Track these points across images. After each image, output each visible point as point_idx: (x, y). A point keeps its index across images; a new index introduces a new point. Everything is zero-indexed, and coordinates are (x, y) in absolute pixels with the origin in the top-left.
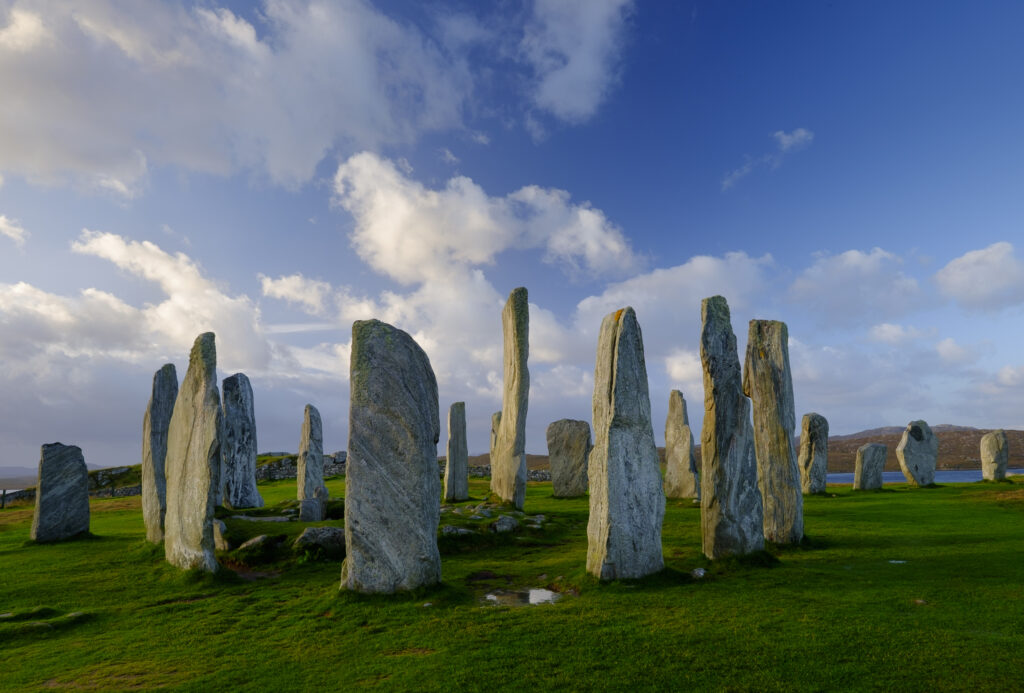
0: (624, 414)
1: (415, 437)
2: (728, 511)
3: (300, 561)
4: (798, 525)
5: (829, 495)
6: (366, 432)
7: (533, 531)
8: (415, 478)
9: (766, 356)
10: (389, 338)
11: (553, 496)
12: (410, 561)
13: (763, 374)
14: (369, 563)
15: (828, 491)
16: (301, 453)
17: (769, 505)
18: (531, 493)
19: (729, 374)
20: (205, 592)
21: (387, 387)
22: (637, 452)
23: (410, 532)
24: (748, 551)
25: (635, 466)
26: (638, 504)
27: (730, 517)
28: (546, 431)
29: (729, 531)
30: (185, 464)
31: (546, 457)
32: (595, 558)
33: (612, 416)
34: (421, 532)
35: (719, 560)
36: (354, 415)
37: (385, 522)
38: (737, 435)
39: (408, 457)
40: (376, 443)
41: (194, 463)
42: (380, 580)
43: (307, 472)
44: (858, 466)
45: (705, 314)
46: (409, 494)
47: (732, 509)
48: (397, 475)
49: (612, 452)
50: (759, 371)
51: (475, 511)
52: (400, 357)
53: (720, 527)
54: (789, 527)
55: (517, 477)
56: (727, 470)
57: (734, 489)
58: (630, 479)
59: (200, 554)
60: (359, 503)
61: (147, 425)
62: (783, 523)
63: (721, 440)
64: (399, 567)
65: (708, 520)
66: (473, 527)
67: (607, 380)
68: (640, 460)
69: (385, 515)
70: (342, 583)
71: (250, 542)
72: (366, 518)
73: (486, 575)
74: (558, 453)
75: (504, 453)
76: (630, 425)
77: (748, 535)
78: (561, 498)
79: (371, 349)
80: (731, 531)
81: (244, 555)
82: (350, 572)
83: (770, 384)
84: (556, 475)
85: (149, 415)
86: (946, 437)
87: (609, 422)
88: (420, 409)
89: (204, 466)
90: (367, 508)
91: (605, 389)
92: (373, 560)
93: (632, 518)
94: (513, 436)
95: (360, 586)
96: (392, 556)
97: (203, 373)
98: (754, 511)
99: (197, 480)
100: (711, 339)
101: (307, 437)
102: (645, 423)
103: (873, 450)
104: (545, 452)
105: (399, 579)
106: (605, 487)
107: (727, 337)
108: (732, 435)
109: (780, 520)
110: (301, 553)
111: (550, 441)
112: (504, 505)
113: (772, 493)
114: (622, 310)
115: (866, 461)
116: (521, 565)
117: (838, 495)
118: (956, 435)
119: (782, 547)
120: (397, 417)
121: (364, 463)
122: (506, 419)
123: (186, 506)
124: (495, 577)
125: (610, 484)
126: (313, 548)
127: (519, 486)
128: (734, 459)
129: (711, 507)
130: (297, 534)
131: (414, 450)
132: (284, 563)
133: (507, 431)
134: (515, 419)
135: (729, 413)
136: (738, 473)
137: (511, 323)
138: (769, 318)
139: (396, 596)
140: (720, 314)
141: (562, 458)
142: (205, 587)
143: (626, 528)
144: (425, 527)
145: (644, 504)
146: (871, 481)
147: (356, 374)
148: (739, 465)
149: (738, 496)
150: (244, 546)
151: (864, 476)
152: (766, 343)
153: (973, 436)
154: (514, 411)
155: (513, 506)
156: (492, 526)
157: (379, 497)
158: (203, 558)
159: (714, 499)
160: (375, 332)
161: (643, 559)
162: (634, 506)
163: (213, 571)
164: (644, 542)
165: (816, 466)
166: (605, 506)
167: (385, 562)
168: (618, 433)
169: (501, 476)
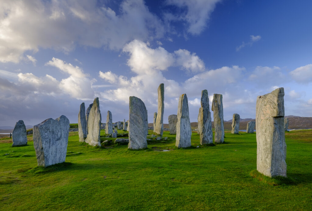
0: (184, 115)
1: (142, 120)
2: (205, 135)
3: (116, 145)
4: (222, 139)
5: (239, 134)
6: (133, 119)
7: (165, 140)
8: (142, 128)
9: (217, 102)
10: (137, 100)
11: (170, 134)
12: (142, 143)
13: (216, 106)
14: (134, 144)
15: (239, 133)
16: (107, 123)
17: (216, 134)
18: (164, 133)
19: (206, 107)
20: (100, 150)
21: (137, 110)
22: (186, 123)
23: (142, 138)
24: (209, 143)
25: (186, 126)
26: (186, 133)
27: (205, 136)
28: (168, 117)
29: (205, 139)
30: (93, 125)
31: (168, 124)
32: (177, 144)
33: (181, 116)
34: (144, 138)
35: (203, 145)
36: (130, 115)
37: (137, 136)
38: (207, 120)
39: (141, 124)
40: (135, 121)
41: (95, 125)
42: (136, 147)
43: (109, 127)
44: (247, 127)
45: (202, 94)
46: (141, 131)
47: (206, 135)
48: (139, 127)
49: (181, 123)
50: (215, 105)
51: (152, 136)
52: (139, 104)
53: (203, 138)
54: (220, 139)
55: (161, 129)
56: (205, 127)
57: (207, 131)
58: (184, 128)
59: (98, 143)
60: (132, 132)
61: (79, 116)
62: (219, 138)
63: (204, 120)
64: (139, 145)
65: (201, 137)
66: (152, 139)
67: (180, 108)
68: (187, 125)
69: (137, 135)
70: (128, 147)
71: (105, 141)
72: (133, 135)
73: (156, 147)
74: (171, 123)
75: (158, 123)
76: (185, 118)
77: (209, 140)
78: (172, 134)
79: (133, 102)
80: (206, 139)
81: (104, 144)
82: (130, 145)
83: (217, 108)
84: (171, 129)
85: (80, 114)
86: (291, 119)
87: (181, 117)
88: (143, 114)
89: (98, 125)
90: (133, 133)
91: (180, 110)
92: (134, 143)
93: (184, 136)
94: (160, 119)
95: (132, 148)
96: (138, 142)
97: (97, 106)
98: (211, 135)
99: (96, 128)
100: (203, 99)
101: (108, 119)
102: (188, 117)
103: (251, 123)
104: (168, 123)
105: (139, 147)
106: (179, 130)
107: (207, 99)
108: (206, 120)
109: (218, 138)
110: (116, 143)
111: (169, 120)
112: (158, 135)
113: (217, 132)
114: (183, 94)
115: (250, 126)
116: (162, 146)
117: (241, 134)
118: (294, 119)
119: (218, 143)
120: (139, 116)
121: (132, 125)
122: (159, 115)
123: (94, 133)
124: (157, 148)
125: (180, 129)
126: (118, 143)
127: (162, 131)
128: (207, 125)
129: (202, 134)
130: (114, 140)
131: (142, 122)
132: (113, 146)
133: (159, 118)
134: (161, 115)
135: (206, 115)
136: (207, 127)
137: (160, 92)
138: (218, 94)
139: (139, 150)
140: (206, 94)
141: (172, 124)
142: (99, 149)
143: (183, 138)
144: (144, 137)
145: (187, 133)
146: (251, 131)
147: (130, 107)
148: (208, 126)
149: (207, 132)
150: (103, 142)
151: (249, 130)
152: (217, 99)
153: (299, 119)
154: (160, 113)
155: (160, 135)
156: (156, 139)
157: (135, 131)
158: (98, 144)
159: (202, 133)
160: (134, 99)
161: (187, 144)
162: (185, 133)
163: (101, 146)
164: (187, 141)
165: (236, 127)
166: (179, 133)
167: (137, 144)
168: (182, 119)
169: (157, 128)
